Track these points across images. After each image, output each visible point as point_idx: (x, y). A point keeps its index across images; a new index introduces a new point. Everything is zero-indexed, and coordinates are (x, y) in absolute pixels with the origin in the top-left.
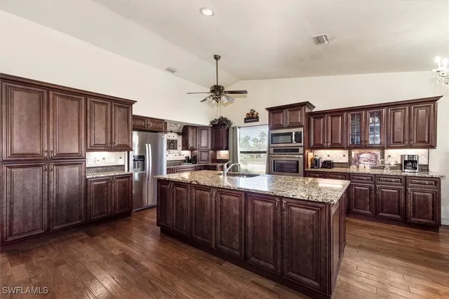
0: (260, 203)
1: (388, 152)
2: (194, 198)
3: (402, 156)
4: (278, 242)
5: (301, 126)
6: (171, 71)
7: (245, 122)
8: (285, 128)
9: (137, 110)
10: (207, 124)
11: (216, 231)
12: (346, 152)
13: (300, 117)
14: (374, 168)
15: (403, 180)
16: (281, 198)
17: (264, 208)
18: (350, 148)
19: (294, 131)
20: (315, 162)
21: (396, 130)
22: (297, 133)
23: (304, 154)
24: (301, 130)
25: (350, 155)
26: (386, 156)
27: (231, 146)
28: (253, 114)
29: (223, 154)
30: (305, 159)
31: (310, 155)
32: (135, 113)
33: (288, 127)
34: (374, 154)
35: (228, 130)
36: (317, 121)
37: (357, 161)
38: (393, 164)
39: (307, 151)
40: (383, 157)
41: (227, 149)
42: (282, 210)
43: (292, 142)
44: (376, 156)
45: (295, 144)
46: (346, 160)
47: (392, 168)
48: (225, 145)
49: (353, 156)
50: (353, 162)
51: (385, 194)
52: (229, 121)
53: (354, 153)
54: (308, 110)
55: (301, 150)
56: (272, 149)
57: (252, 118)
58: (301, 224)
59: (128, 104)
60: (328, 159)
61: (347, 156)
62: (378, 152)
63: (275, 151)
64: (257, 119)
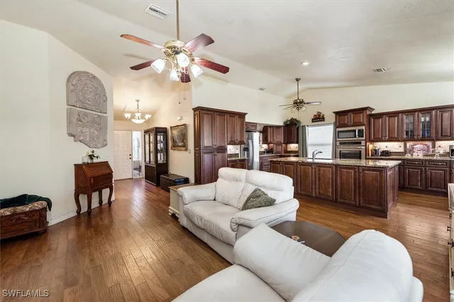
0: (345, 170)
1: (438, 143)
2: (299, 170)
3: (450, 146)
4: (357, 189)
5: (363, 125)
6: (262, 89)
7: (313, 122)
8: (348, 126)
9: (248, 119)
10: (282, 124)
11: (315, 188)
12: (402, 144)
13: (362, 118)
14: (426, 156)
15: (448, 163)
16: (359, 166)
17: (348, 172)
18: (405, 141)
19: (357, 129)
20: (375, 152)
21: (444, 127)
22: (359, 130)
23: (366, 146)
24: (364, 128)
25: (405, 146)
26: (437, 146)
27: (300, 141)
28: (319, 116)
29: (293, 147)
30: (366, 150)
31: (371, 146)
32: (247, 120)
33: (352, 126)
34: (426, 145)
35: (298, 128)
36: (376, 120)
37: (411, 151)
38: (442, 152)
39: (368, 144)
40: (434, 147)
41: (297, 143)
42: (359, 173)
43: (355, 137)
44: (428, 147)
45: (357, 138)
46: (402, 150)
47: (441, 155)
48: (296, 140)
49: (408, 146)
50: (408, 151)
51: (433, 174)
52: (299, 122)
53: (409, 144)
54: (368, 112)
55: (363, 143)
56: (338, 143)
57: (318, 118)
58: (371, 179)
59: (242, 116)
60: (386, 149)
61: (403, 146)
62: (429, 143)
63: (341, 144)
64: (323, 119)
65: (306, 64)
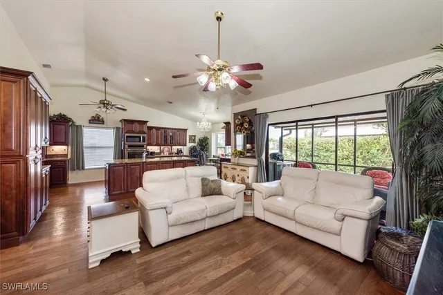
1: (173, 147)
3: (177, 149)
5: (145, 133)
7: (90, 123)
8: (135, 133)
12: (159, 147)
13: (145, 128)
18: (160, 145)
22: (143, 137)
24: (146, 135)
28: (98, 118)
33: (138, 133)
34: (168, 148)
39: (148, 147)
43: (140, 142)
44: (170, 149)
45: (142, 143)
46: (159, 151)
49: (161, 149)
50: (162, 152)
53: (162, 147)
55: (145, 146)
56: (126, 146)
57: (97, 121)
62: (170, 147)
63: (129, 146)
64: (103, 122)
65: (147, 80)
